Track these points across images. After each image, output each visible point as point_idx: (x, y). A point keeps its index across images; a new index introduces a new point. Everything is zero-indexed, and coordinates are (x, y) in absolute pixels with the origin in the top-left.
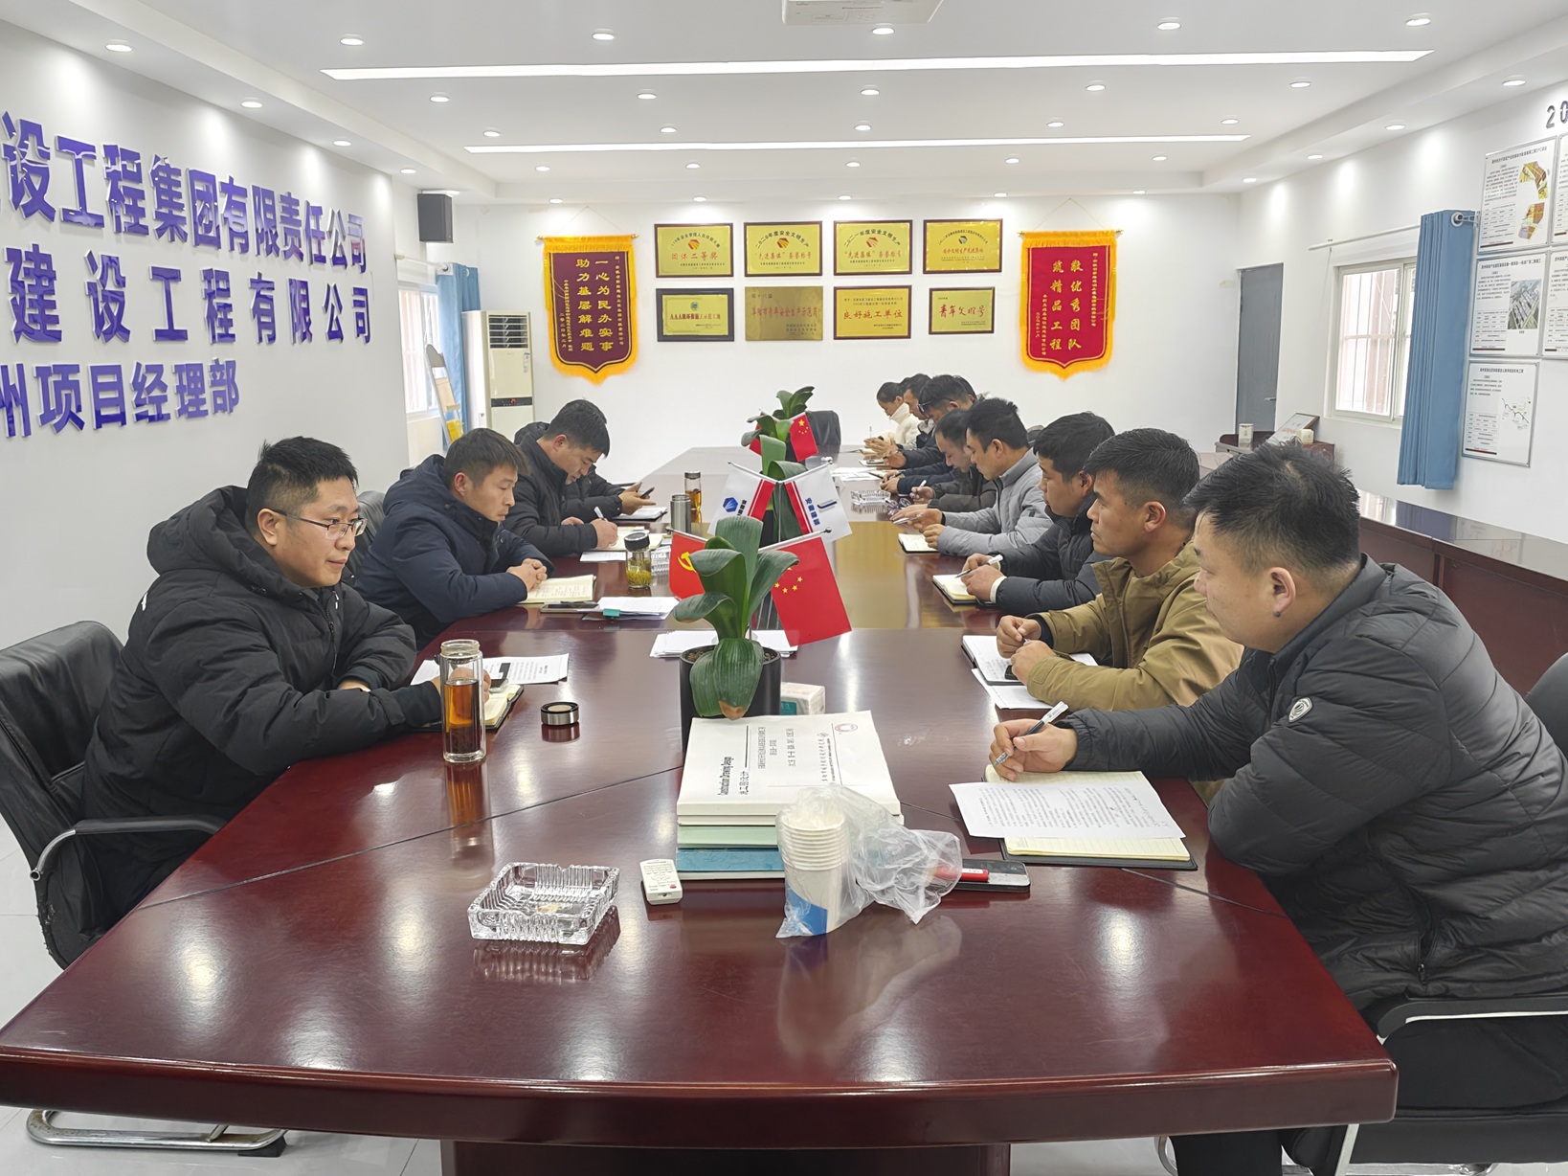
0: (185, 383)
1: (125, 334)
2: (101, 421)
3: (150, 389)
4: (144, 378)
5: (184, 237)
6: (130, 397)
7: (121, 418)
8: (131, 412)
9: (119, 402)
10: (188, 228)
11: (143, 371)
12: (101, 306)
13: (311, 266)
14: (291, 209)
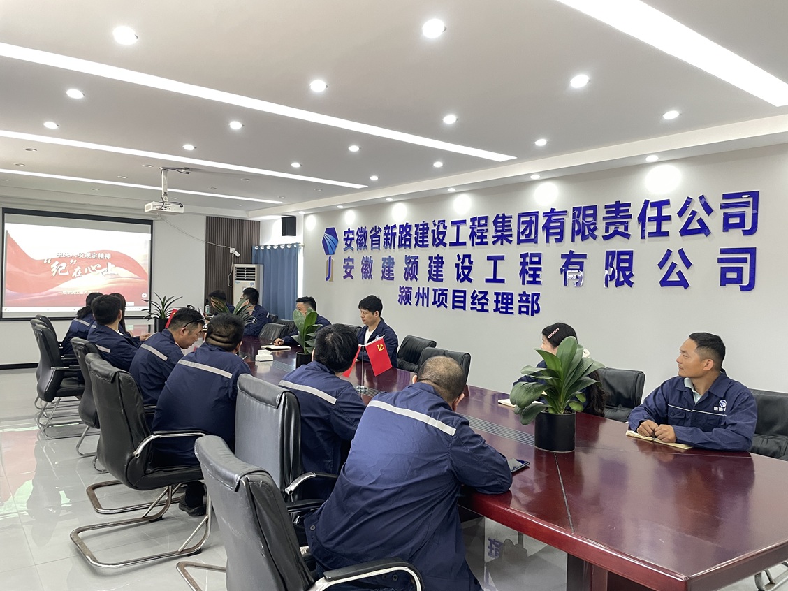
0: (500, 299)
1: (470, 280)
2: (454, 307)
3: (479, 300)
4: (477, 296)
5: (510, 242)
6: (469, 300)
7: (464, 308)
8: (469, 305)
9: (464, 302)
10: (514, 239)
11: (477, 293)
12: (460, 270)
13: (643, 240)
14: (618, 211)
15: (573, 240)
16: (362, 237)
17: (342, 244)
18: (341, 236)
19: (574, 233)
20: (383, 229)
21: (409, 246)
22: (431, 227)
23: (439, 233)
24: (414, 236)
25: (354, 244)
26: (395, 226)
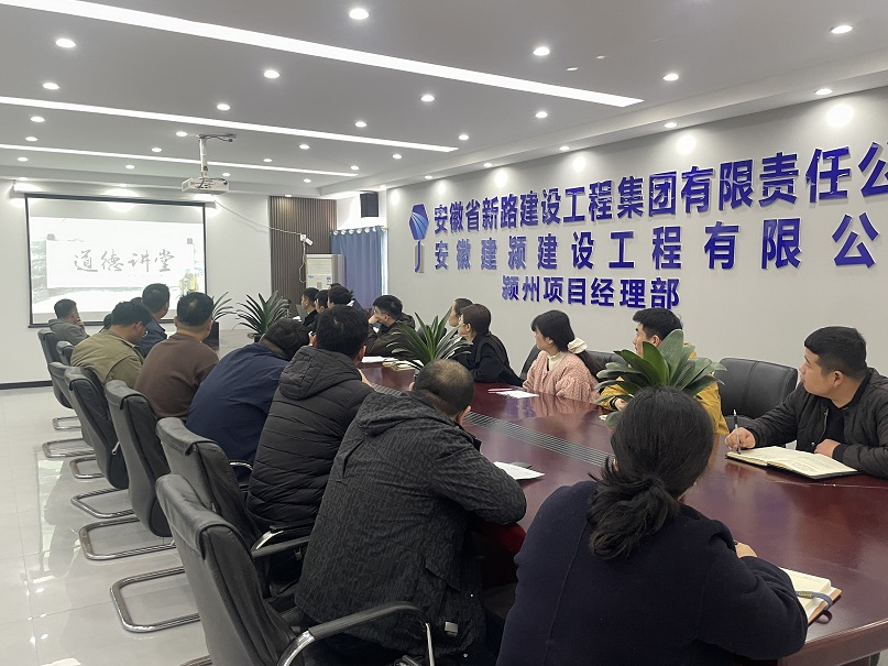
0: (628, 288)
1: (590, 266)
2: (570, 301)
3: (601, 291)
4: (599, 285)
5: (640, 213)
6: (589, 291)
7: (583, 301)
8: (589, 298)
9: (583, 294)
10: (645, 209)
11: (599, 282)
12: (578, 253)
13: (813, 204)
14: (780, 167)
15: (721, 208)
16: (457, 216)
17: (433, 226)
18: (431, 216)
19: (723, 199)
20: (481, 203)
21: (514, 224)
22: (541, 199)
23: (550, 206)
24: (520, 211)
25: (448, 225)
26: (495, 200)
